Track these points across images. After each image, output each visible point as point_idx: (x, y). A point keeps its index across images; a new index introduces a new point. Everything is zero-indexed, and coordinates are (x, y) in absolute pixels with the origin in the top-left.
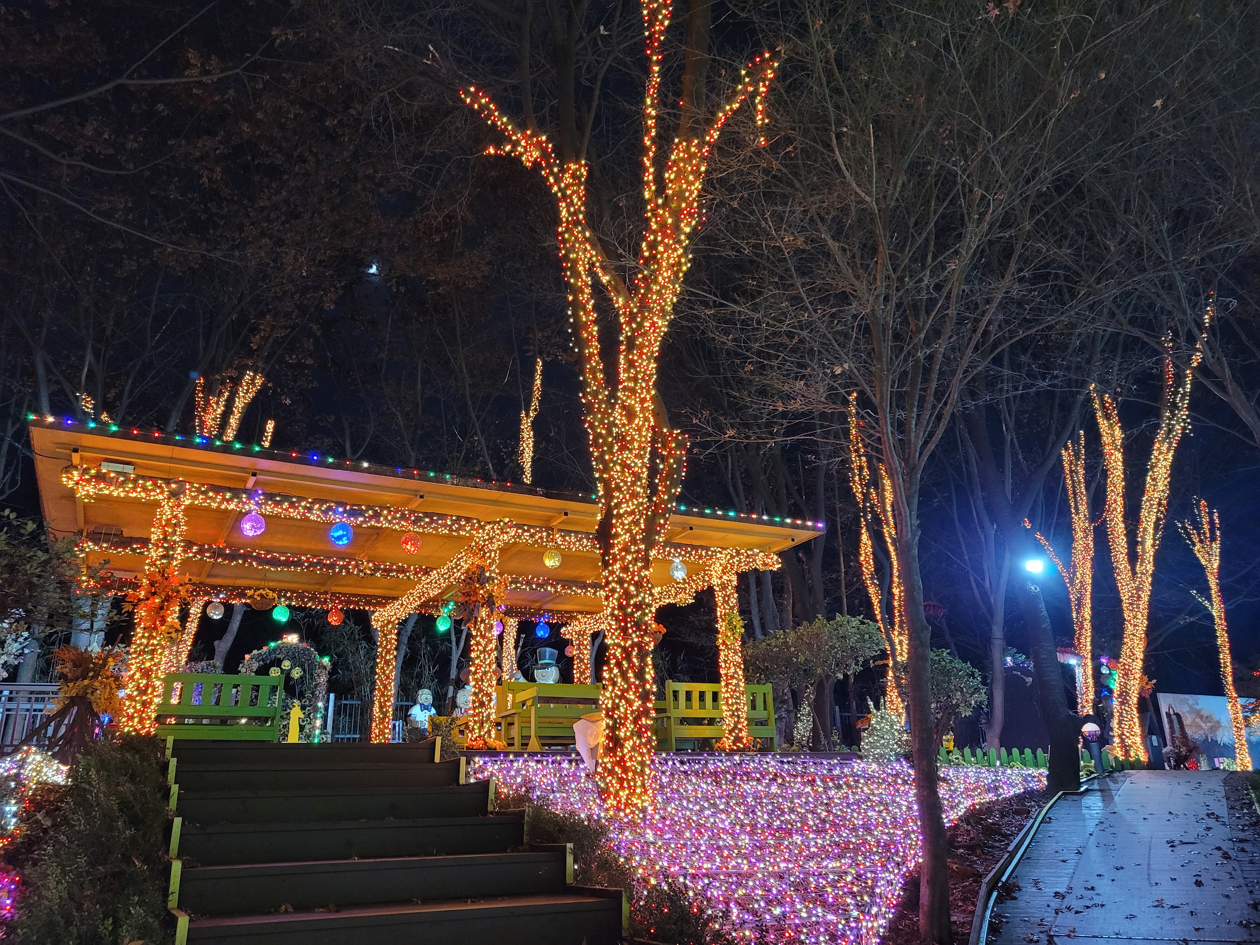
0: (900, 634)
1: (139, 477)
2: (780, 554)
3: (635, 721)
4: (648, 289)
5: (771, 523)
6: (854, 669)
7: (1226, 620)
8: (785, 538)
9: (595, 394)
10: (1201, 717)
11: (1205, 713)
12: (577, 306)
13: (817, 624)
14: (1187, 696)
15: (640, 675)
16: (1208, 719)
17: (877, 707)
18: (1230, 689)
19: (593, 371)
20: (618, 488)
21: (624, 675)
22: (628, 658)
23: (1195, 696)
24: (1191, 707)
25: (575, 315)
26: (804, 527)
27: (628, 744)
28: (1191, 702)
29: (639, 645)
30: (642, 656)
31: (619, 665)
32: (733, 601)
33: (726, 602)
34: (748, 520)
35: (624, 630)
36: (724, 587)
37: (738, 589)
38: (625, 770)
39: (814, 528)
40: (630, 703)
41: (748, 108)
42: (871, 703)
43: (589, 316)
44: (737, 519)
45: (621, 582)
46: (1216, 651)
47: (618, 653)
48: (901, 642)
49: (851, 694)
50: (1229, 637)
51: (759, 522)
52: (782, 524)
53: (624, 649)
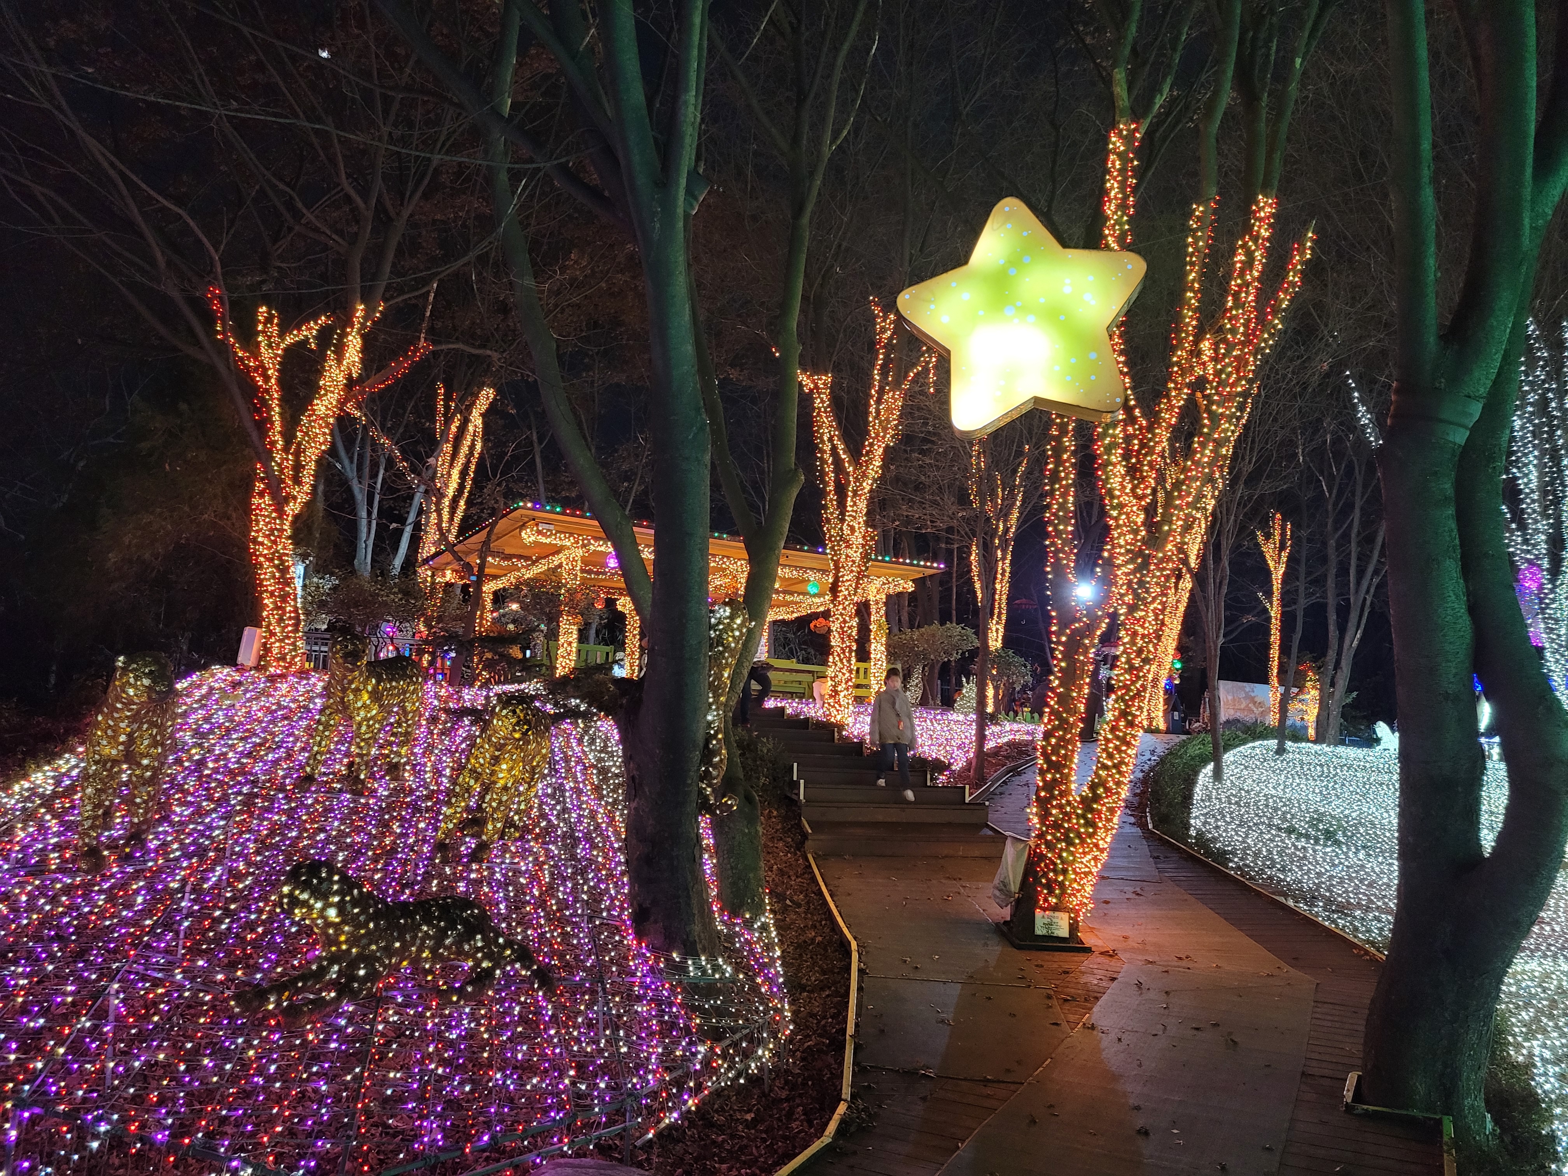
0: (997, 623)
1: (557, 532)
2: (914, 581)
3: (846, 683)
4: (867, 468)
5: (911, 564)
6: (954, 658)
7: (1281, 621)
8: (919, 572)
9: (832, 514)
10: (1255, 703)
11: (1258, 700)
12: (823, 461)
13: (933, 627)
14: (1245, 684)
15: (849, 661)
16: (1261, 704)
17: (968, 683)
18: (1274, 681)
19: (831, 500)
20: (843, 567)
21: (841, 660)
22: (844, 653)
23: (1252, 685)
24: (1247, 693)
25: (822, 465)
26: (931, 567)
27: (842, 694)
28: (1247, 690)
29: (849, 647)
30: (851, 651)
31: (839, 655)
32: (882, 612)
33: (877, 612)
34: (897, 563)
35: (842, 639)
36: (877, 603)
37: (886, 604)
38: (840, 706)
39: (938, 568)
40: (844, 674)
41: (926, 370)
42: (964, 679)
43: (829, 469)
44: (890, 562)
45: (842, 614)
46: (1267, 646)
47: (839, 649)
48: (997, 630)
49: (952, 671)
50: (1281, 636)
51: (904, 564)
52: (918, 565)
53: (842, 649)
